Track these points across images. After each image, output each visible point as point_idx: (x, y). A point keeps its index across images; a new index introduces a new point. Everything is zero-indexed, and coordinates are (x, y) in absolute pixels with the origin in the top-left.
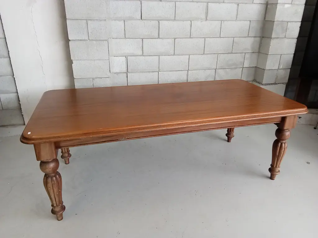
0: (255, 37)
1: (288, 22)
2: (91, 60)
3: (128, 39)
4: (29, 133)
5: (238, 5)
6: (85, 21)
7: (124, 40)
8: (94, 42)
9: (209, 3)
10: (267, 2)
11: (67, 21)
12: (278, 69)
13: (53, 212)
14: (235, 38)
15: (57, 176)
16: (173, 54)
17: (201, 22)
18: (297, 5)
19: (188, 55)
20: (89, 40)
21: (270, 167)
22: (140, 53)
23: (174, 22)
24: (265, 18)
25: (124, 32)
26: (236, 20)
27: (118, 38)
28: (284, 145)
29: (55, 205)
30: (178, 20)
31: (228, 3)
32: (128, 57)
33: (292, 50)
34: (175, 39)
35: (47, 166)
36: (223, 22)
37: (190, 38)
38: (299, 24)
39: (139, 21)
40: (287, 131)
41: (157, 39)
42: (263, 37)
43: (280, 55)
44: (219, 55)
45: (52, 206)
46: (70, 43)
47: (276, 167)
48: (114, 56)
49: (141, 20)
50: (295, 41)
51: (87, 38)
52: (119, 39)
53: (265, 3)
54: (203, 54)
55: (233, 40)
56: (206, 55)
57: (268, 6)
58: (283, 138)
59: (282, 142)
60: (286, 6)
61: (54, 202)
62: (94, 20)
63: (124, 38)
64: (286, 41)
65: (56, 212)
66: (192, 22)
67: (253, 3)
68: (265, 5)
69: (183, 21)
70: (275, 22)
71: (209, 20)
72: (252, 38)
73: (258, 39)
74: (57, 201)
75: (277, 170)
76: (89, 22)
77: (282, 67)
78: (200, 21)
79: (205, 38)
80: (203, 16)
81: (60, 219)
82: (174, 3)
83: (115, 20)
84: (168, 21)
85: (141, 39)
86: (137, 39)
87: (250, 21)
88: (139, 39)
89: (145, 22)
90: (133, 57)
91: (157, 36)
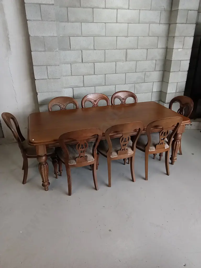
1: (181, 61)
2: (50, 92)
3: (74, 76)
4: (33, 140)
5: (147, 50)
6: (46, 67)
7: (71, 76)
8: (52, 80)
9: (127, 50)
10: (167, 47)
11: (34, 67)
12: (176, 92)
13: (43, 185)
14: (146, 72)
15: (47, 164)
16: (104, 84)
17: (123, 62)
18: (186, 49)
19: (114, 85)
21: (171, 157)
22: (82, 85)
23: (104, 63)
24: (166, 58)
25: (71, 71)
26: (146, 60)
27: (67, 76)
28: (178, 143)
29: (45, 181)
30: (107, 62)
31: (140, 49)
32: (74, 88)
33: (185, 79)
34: (105, 75)
35: (42, 158)
36: (137, 61)
37: (116, 73)
38: (189, 62)
39: (81, 63)
40: (179, 135)
41: (93, 75)
42: (165, 71)
43: (177, 83)
44: (136, 84)
45: (43, 181)
46: (36, 81)
47: (174, 156)
48: (65, 88)
50: (186, 73)
51: (47, 78)
53: (165, 47)
54: (125, 84)
55: (145, 74)
56: (127, 84)
57: (168, 50)
58: (177, 138)
59: (176, 141)
60: (179, 50)
61: (44, 180)
62: (52, 66)
64: (180, 73)
65: (45, 185)
66: (117, 62)
67: (157, 48)
68: (166, 49)
70: (172, 61)
71: (128, 61)
72: (158, 72)
73: (161, 72)
74: (46, 179)
75: (175, 158)
76: (48, 67)
77: (178, 91)
79: (126, 73)
80: (124, 59)
81: (47, 190)
82: (104, 50)
83: (65, 64)
84: (100, 63)
85: (83, 76)
86: (79, 76)
87: (156, 60)
88: (81, 76)
89: (85, 64)
90: (77, 88)
91: (93, 73)
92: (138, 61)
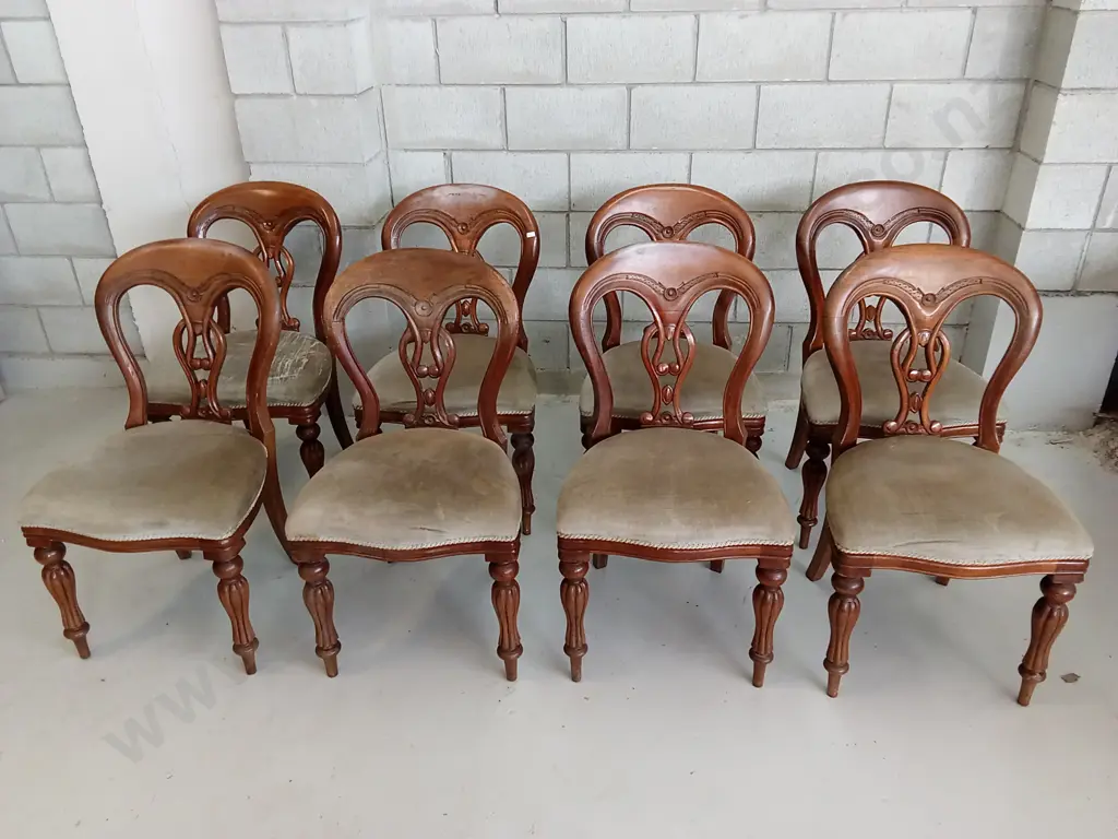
0: (997, 80)
3: (451, 88)
6: (279, 29)
7: (437, 89)
8: (314, 102)
12: (1093, 228)
14: (896, 86)
16: (621, 144)
17: (742, 17)
19: (684, 151)
20: (295, 97)
22: (497, 141)
23: (624, 20)
25: (434, 61)
26: (905, 6)
27: (415, 85)
30: (640, 13)
32: (454, 154)
34: (630, 89)
36: (839, 15)
37: (694, 82)
39: (490, 18)
41: (558, 88)
42: (1036, 82)
43: (1105, 168)
44: (822, 154)
46: (236, 104)
48: (406, 150)
49: (497, 16)
51: (288, 89)
52: (420, 88)
54: (748, 151)
55: (887, 94)
56: (764, 153)
62: (308, 24)
63: (436, 85)
66: (703, 17)
69: (664, 17)
70: (1081, 17)
71: (778, 11)
72: (985, 86)
73: (1010, 91)
76: (293, 32)
77: (1114, 222)
78: (739, 13)
79: (758, 84)
83: (402, 18)
84: (600, 19)
85: (499, 88)
86: (483, 89)
87: (975, 11)
88: (490, 89)
89: (512, 21)
90: (472, 154)
91: (556, 74)
92: (846, 11)
